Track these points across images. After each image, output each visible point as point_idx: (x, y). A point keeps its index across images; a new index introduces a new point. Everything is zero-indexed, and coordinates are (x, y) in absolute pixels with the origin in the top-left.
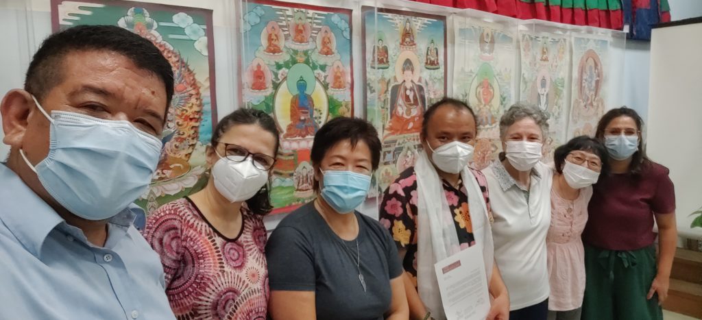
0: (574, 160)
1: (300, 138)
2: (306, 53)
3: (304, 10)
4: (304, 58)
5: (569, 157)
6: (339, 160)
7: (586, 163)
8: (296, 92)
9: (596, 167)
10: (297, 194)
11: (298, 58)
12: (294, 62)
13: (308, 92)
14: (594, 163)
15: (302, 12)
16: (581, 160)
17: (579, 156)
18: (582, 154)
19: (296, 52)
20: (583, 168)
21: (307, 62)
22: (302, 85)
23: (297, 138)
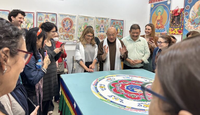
4: (117, 25)
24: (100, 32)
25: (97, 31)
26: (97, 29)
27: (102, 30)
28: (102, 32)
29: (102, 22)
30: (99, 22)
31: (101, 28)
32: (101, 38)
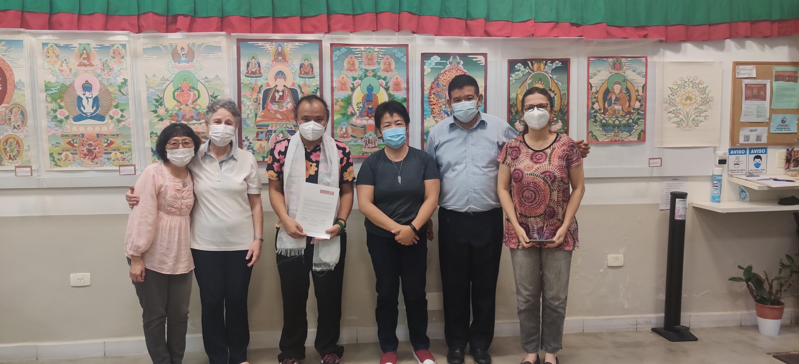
0: (172, 146)
1: (368, 118)
2: (373, 71)
3: (372, 48)
4: (372, 74)
5: (168, 146)
6: (387, 124)
7: (181, 145)
8: (366, 92)
9: (191, 145)
10: (364, 150)
11: (368, 74)
12: (366, 76)
13: (374, 92)
14: (186, 143)
15: (371, 48)
16: (176, 146)
17: (174, 142)
18: (175, 140)
19: (367, 71)
20: (181, 149)
21: (375, 76)
22: (370, 89)
23: (366, 118)
24: (78, 118)
25: (59, 117)
26: (54, 105)
27: (88, 109)
28: (91, 118)
29: (81, 65)
30: (65, 67)
31: (80, 99)
32: (89, 151)
